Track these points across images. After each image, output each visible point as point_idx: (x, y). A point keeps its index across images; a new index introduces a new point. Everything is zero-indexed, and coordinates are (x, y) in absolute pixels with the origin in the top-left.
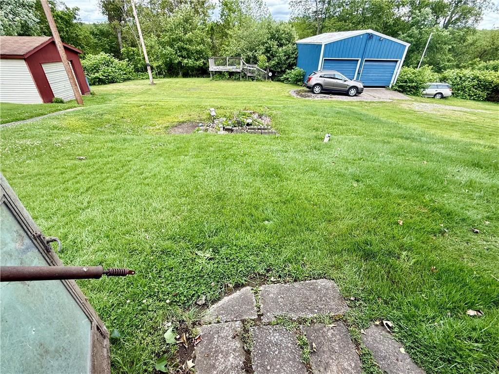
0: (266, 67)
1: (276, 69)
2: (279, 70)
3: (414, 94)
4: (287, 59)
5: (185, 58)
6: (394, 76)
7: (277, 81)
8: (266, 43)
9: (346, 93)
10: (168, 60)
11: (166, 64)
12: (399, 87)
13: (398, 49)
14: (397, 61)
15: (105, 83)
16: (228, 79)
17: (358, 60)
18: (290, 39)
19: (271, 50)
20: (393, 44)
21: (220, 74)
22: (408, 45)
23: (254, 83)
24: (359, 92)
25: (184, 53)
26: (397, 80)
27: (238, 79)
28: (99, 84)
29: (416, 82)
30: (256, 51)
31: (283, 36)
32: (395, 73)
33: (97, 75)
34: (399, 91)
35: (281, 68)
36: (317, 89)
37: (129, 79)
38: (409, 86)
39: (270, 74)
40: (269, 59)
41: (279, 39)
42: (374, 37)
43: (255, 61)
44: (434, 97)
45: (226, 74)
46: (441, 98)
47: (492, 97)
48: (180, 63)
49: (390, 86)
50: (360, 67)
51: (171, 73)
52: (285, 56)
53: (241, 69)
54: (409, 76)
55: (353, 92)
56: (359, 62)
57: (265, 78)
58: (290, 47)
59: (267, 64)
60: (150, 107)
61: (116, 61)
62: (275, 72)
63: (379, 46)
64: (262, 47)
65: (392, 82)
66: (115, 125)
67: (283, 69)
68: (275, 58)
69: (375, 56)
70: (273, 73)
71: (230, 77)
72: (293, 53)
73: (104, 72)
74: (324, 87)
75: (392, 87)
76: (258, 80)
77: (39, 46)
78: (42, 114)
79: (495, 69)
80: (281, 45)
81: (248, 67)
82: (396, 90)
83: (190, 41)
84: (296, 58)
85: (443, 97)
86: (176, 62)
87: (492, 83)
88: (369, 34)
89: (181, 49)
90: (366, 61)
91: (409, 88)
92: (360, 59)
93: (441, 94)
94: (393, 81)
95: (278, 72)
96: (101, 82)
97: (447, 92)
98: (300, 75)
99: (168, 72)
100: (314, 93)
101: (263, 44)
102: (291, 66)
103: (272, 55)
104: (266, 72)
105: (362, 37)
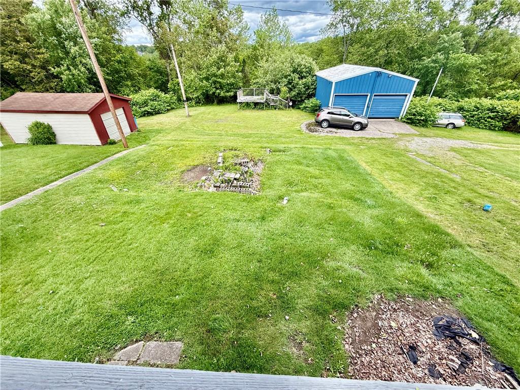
0: (288, 98)
1: (296, 99)
2: (299, 99)
3: (423, 126)
4: (307, 89)
5: (218, 89)
6: (404, 108)
7: (298, 108)
8: (290, 75)
9: (351, 128)
10: (204, 91)
11: (203, 94)
12: (408, 119)
13: (407, 84)
14: (406, 95)
15: (153, 115)
16: (254, 109)
17: (367, 95)
18: (310, 71)
19: (292, 82)
20: (402, 80)
21: (248, 105)
22: (417, 81)
23: (277, 111)
24: (363, 127)
25: (218, 85)
26: (406, 113)
27: (262, 109)
28: (148, 116)
29: (425, 115)
30: (279, 83)
31: (304, 70)
32: (404, 105)
33: (146, 108)
34: (408, 123)
35: (301, 97)
36: (325, 124)
37: (173, 109)
38: (418, 119)
39: (291, 104)
40: (290, 90)
41: (300, 73)
42: (383, 75)
43: (278, 92)
44: (446, 127)
45: (252, 104)
46: (452, 129)
47: (509, 128)
48: (214, 93)
49: (400, 118)
50: (369, 101)
51: (208, 101)
52: (304, 87)
53: (265, 100)
54: (418, 109)
55: (357, 127)
56: (369, 97)
57: (285, 107)
58: (309, 80)
59: (288, 95)
60: (177, 149)
61: (163, 95)
62: (296, 101)
63: (388, 82)
64: (284, 80)
65: (401, 115)
66: (144, 171)
67: (303, 98)
68: (296, 89)
69: (384, 91)
70: (294, 102)
71: (255, 107)
72: (312, 85)
73: (152, 106)
74: (331, 122)
75: (402, 118)
76: (279, 109)
77: (99, 102)
78: (96, 162)
79: (516, 98)
80: (301, 78)
81: (271, 97)
82: (404, 122)
83: (222, 76)
84: (315, 89)
85: (455, 127)
86: (211, 93)
87: (509, 113)
88: (377, 72)
89: (215, 82)
90: (375, 95)
91: (418, 120)
92: (369, 94)
93: (453, 124)
94: (403, 113)
95: (299, 101)
96: (149, 114)
97: (460, 122)
98: (316, 106)
99: (205, 100)
100: (322, 127)
101: (286, 77)
102: (310, 96)
103: (293, 86)
104: (287, 102)
105: (370, 75)
